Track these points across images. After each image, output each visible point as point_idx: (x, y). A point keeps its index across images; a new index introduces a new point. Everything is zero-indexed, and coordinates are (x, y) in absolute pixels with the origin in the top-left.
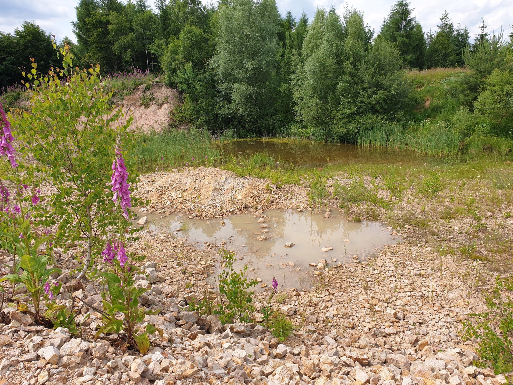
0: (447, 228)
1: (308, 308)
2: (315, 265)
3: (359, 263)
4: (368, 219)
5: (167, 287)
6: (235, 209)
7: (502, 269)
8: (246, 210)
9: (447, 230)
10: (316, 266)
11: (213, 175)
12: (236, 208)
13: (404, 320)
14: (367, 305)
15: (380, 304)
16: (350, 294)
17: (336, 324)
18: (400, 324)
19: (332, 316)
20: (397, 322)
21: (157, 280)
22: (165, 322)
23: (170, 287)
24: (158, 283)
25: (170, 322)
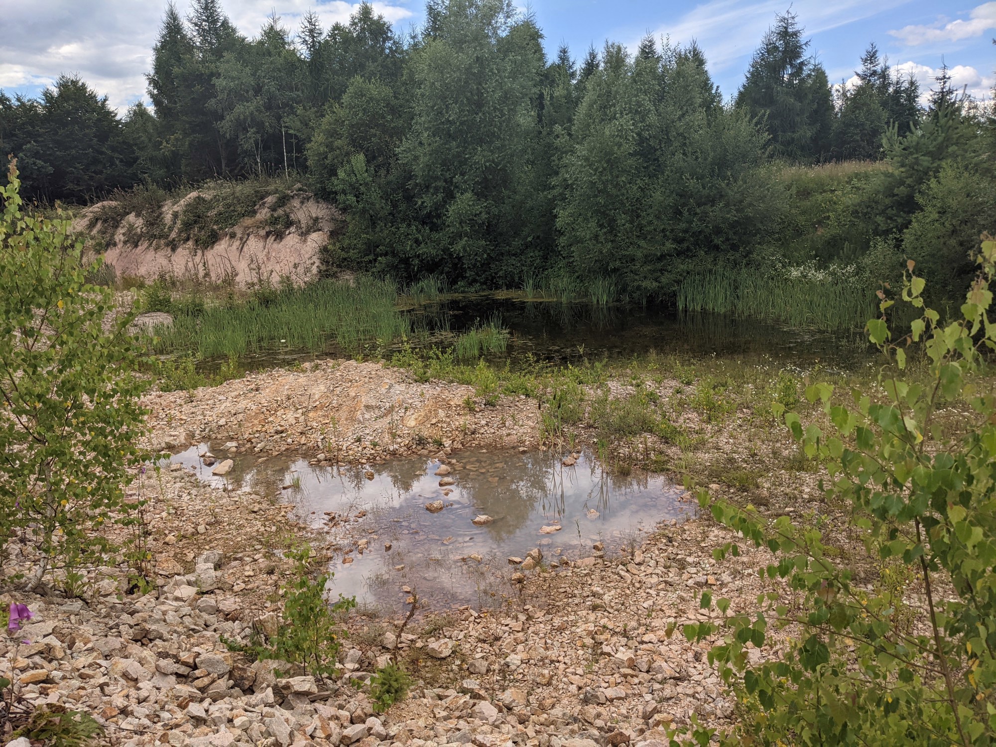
0: (788, 491)
1: (479, 645)
2: (518, 559)
3: (601, 557)
4: (645, 469)
5: (232, 600)
6: (401, 447)
7: (862, 575)
8: (419, 448)
9: (787, 494)
10: (520, 562)
11: (367, 380)
12: (402, 444)
13: (648, 672)
14: (589, 641)
15: (615, 639)
17: (521, 676)
18: (636, 680)
19: (519, 663)
20: (632, 676)
21: (215, 586)
22: (157, 674)
23: (237, 600)
24: (217, 591)
25: (166, 675)
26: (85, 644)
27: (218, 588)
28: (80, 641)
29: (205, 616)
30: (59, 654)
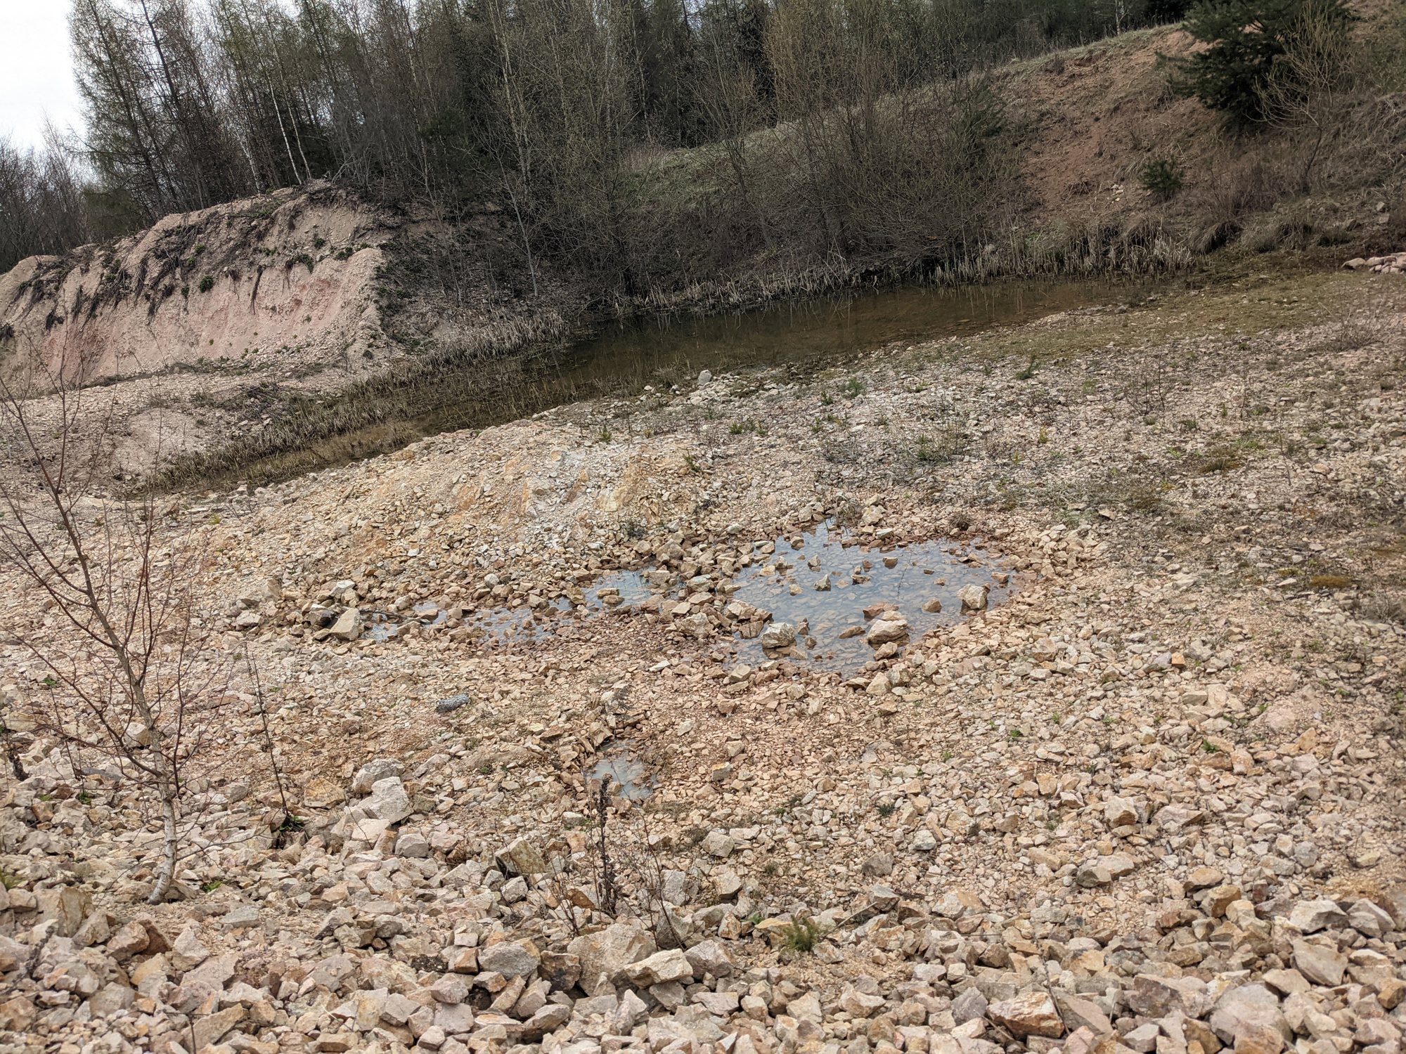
3: (987, 654)
5: (445, 827)
8: (635, 540)
9: (1224, 507)
10: (866, 685)
11: (524, 451)
13: (1150, 821)
14: (1031, 788)
15: (1071, 778)
16: (978, 760)
18: (1141, 839)
20: (1135, 835)
21: (410, 810)
22: (439, 1006)
23: (453, 824)
24: (413, 817)
25: (453, 1005)
26: (299, 981)
27: (415, 813)
28: (289, 979)
29: (419, 863)
30: (268, 1014)
